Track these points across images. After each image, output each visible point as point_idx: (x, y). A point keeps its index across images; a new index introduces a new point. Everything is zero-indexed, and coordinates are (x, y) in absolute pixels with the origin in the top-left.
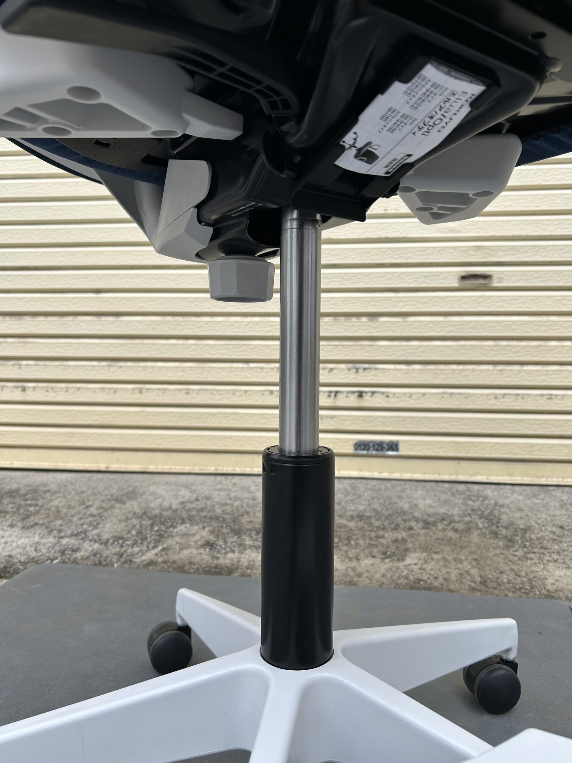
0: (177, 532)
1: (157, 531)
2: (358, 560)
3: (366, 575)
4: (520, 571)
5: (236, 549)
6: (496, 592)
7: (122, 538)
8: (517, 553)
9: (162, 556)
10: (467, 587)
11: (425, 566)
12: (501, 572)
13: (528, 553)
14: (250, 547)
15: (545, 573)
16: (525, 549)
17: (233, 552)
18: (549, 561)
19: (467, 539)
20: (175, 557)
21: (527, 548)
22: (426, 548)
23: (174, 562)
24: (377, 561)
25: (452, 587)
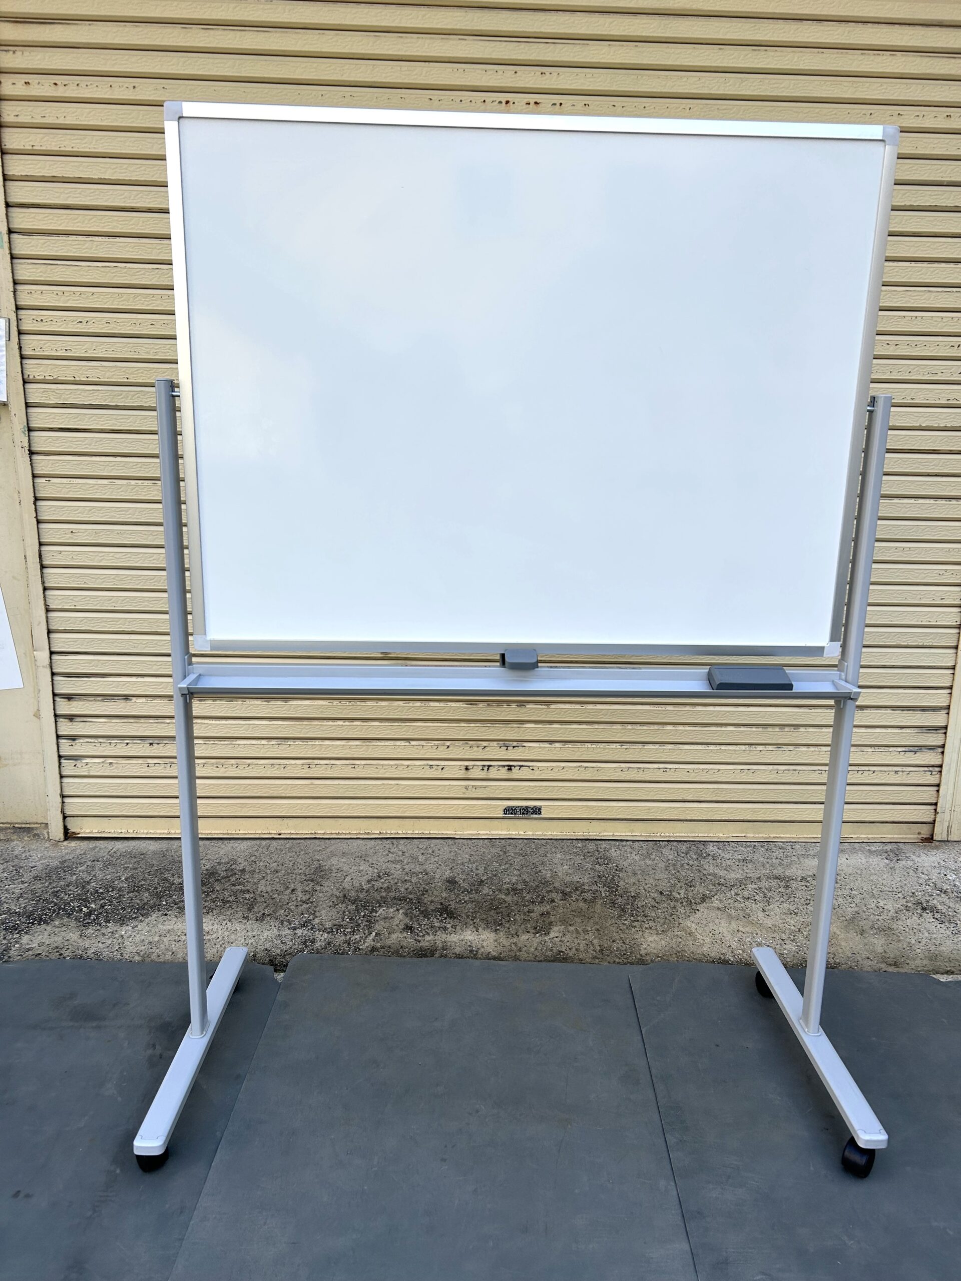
0: (379, 916)
1: (363, 917)
2: (518, 935)
3: (524, 949)
4: (627, 938)
5: (431, 933)
6: (608, 959)
7: (341, 926)
8: (626, 922)
9: (378, 942)
10: (591, 956)
11: (563, 939)
12: (613, 941)
13: (633, 921)
14: (439, 928)
15: (642, 939)
16: (632, 918)
17: (428, 934)
18: (646, 928)
19: (593, 910)
20: (388, 942)
21: (634, 916)
22: (564, 921)
23: (390, 947)
24: (530, 936)
25: (581, 957)
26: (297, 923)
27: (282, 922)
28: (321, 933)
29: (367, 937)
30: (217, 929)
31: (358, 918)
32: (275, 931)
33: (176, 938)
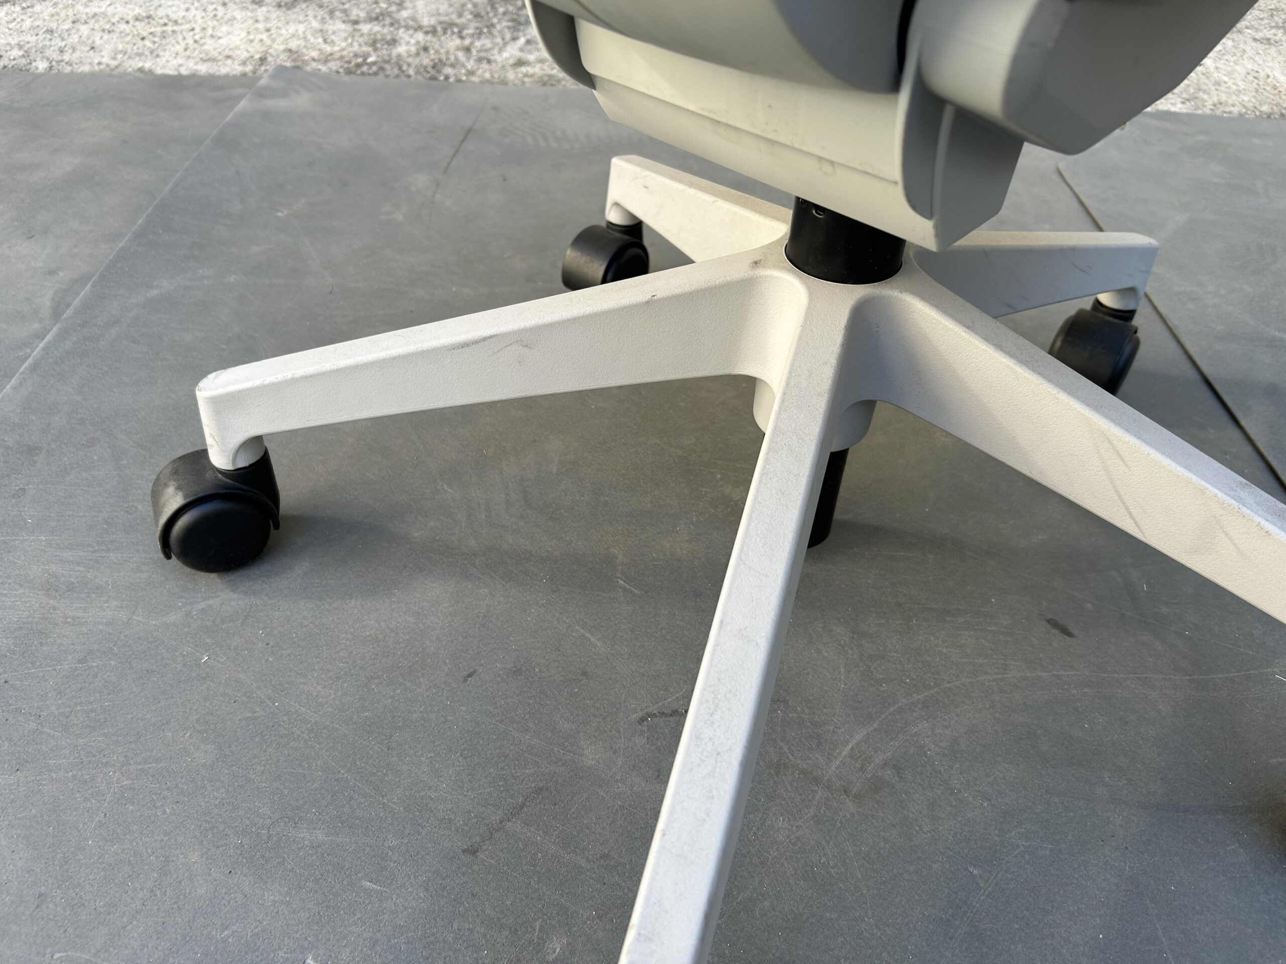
26: (363, 15)
27: (331, 13)
28: (411, 32)
29: (506, 44)
30: (195, 16)
31: (491, 15)
32: (315, 24)
33: (107, 27)
